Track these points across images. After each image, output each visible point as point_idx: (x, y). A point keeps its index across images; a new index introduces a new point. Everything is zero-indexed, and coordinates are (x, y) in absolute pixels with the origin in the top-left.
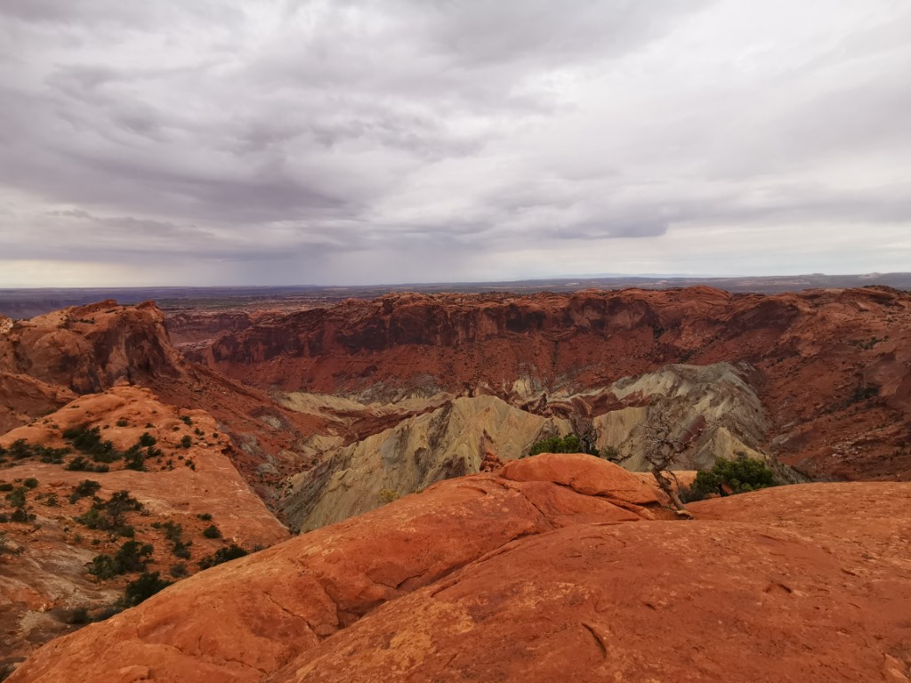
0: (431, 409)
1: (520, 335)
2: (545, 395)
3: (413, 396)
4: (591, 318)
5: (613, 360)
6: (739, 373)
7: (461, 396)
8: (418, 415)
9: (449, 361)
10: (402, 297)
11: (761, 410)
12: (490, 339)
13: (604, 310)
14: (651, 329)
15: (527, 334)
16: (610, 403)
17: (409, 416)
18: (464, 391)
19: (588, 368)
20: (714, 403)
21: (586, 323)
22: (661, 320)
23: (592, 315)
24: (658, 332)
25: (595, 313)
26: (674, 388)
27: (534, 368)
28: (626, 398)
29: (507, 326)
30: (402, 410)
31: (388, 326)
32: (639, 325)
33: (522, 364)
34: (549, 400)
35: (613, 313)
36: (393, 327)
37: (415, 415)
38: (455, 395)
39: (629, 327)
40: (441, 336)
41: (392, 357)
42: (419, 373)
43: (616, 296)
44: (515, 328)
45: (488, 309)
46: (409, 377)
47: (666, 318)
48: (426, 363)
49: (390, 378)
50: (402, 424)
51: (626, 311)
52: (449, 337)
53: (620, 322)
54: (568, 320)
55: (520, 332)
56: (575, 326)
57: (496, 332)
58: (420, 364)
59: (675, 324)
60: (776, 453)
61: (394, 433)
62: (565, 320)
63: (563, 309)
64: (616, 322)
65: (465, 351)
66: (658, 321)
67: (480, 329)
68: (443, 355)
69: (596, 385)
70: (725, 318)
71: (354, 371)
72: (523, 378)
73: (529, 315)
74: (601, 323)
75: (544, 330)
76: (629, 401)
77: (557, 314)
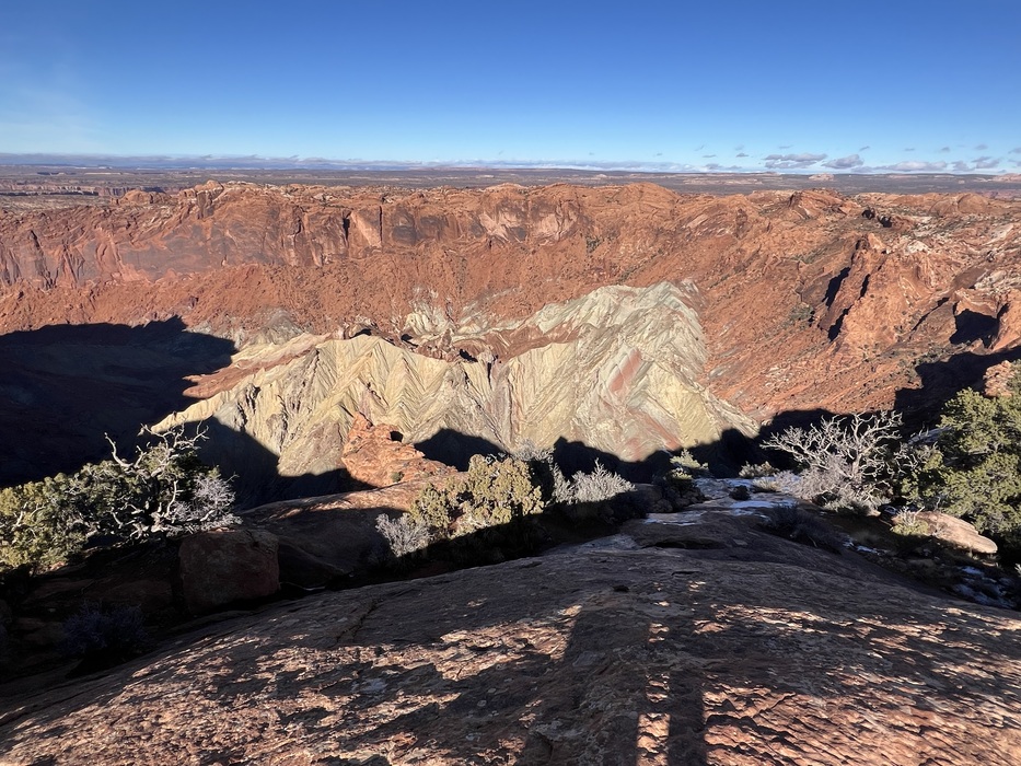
0: (285, 359)
1: (413, 249)
2: (448, 332)
3: (261, 339)
4: (508, 225)
5: (537, 282)
6: (681, 294)
7: (331, 338)
8: (269, 368)
9: (310, 287)
10: (228, 190)
11: (702, 337)
12: (370, 255)
13: (525, 214)
14: (584, 239)
15: (423, 246)
16: (533, 338)
17: (256, 369)
18: (337, 329)
20: (653, 334)
21: (501, 232)
22: (596, 228)
23: (511, 220)
24: (593, 244)
25: (514, 218)
26: (610, 316)
27: (435, 295)
28: (552, 330)
29: (393, 235)
30: (244, 361)
31: (208, 236)
32: (572, 232)
33: (417, 290)
34: (454, 337)
35: (537, 218)
36: (218, 237)
37: (263, 369)
38: (323, 337)
39: (557, 237)
40: (296, 251)
41: (220, 284)
42: (268, 306)
43: (540, 194)
44: (406, 239)
45: (365, 210)
46: (251, 312)
47: (602, 226)
48: (276, 292)
49: (221, 315)
50: (245, 382)
51: (553, 215)
52: (309, 252)
53: (545, 231)
54: (478, 228)
55: (413, 244)
56: (488, 236)
57: (379, 245)
58: (267, 293)
59: (613, 234)
60: (712, 386)
61: (233, 396)
62: (473, 228)
63: (470, 213)
64: (540, 231)
65: (336, 272)
66: (593, 229)
67: (356, 241)
68: (302, 279)
69: (516, 315)
70: (669, 226)
71: (159, 307)
72: (419, 309)
73: (424, 220)
74: (521, 232)
75: (445, 241)
76: (556, 335)
77: (463, 219)
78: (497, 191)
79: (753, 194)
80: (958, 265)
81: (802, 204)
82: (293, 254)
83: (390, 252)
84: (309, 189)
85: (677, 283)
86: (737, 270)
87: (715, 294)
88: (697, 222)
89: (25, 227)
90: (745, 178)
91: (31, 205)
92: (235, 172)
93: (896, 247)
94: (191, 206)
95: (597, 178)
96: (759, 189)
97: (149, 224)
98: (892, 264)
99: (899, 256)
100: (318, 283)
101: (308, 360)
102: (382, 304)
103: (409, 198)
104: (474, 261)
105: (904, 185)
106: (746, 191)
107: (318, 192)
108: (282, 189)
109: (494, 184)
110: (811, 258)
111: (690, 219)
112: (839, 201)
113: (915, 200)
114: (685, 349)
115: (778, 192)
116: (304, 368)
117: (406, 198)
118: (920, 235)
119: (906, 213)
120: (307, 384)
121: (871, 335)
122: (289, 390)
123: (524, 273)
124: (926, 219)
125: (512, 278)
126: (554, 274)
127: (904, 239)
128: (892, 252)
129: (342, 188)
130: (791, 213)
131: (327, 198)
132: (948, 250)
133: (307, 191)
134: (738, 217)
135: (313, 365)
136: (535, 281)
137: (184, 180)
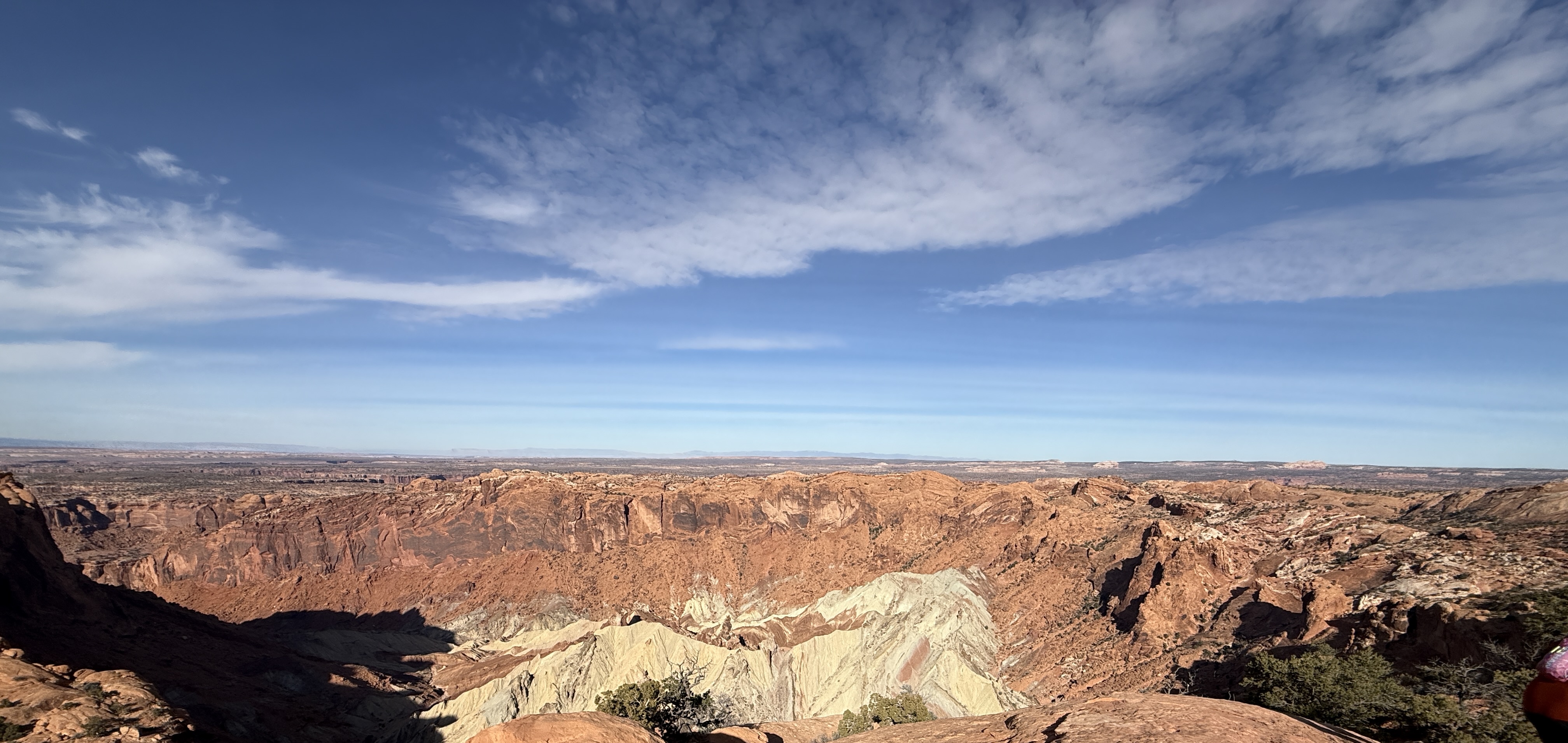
0: (563, 646)
1: (695, 536)
2: (728, 619)
3: (536, 626)
4: (790, 512)
5: (819, 568)
6: (968, 582)
7: (608, 624)
8: (542, 656)
9: (589, 573)
10: (512, 478)
11: (992, 626)
12: (651, 541)
13: (807, 501)
14: (867, 526)
15: (703, 533)
16: (816, 626)
17: (530, 657)
18: (614, 616)
19: (786, 580)
20: (941, 622)
21: (783, 519)
22: (879, 516)
23: (794, 508)
24: (876, 531)
25: (796, 506)
26: (895, 603)
27: (715, 582)
28: (836, 618)
29: (674, 521)
30: (519, 649)
31: (490, 523)
32: (853, 520)
33: (697, 577)
34: (735, 626)
35: (818, 505)
36: (499, 524)
37: (539, 655)
38: (600, 624)
39: (839, 524)
40: (576, 537)
41: (499, 570)
42: (545, 592)
43: (822, 482)
44: (686, 526)
45: (647, 497)
46: (528, 598)
47: (885, 513)
48: (555, 578)
49: (498, 601)
50: (519, 670)
51: (835, 502)
52: (589, 538)
53: (827, 518)
54: (759, 515)
55: (694, 530)
56: (769, 523)
57: (659, 532)
58: (545, 579)
59: (896, 521)
60: (1005, 677)
61: (506, 684)
62: (755, 515)
63: (752, 500)
64: (822, 518)
65: (615, 558)
66: (875, 516)
67: (636, 527)
68: (580, 566)
69: (797, 602)
70: (954, 513)
71: (435, 592)
72: (698, 595)
73: (706, 507)
74: (804, 520)
75: (727, 528)
76: (839, 622)
77: (745, 506)
78: (778, 479)
79: (1038, 482)
80: (1256, 552)
81: (1089, 492)
82: (573, 540)
83: (670, 539)
84: (592, 478)
85: (964, 570)
86: (1024, 557)
87: (1002, 581)
88: (981, 509)
89: (312, 514)
90: (1027, 466)
91: (318, 492)
92: (519, 461)
93: (1188, 534)
94: (476, 493)
95: (879, 466)
96: (1042, 477)
97: (434, 510)
98: (1186, 551)
99: (1193, 543)
100: (598, 569)
101: (585, 647)
102: (661, 591)
103: (691, 485)
104: (755, 547)
105: (1192, 472)
106: (1030, 478)
107: (600, 480)
108: (565, 477)
109: (774, 473)
110: (1102, 545)
111: (974, 507)
112: (1126, 488)
113: (1205, 487)
114: (975, 639)
115: (1063, 480)
116: (581, 656)
117: (687, 486)
118: (1214, 521)
119: (1197, 500)
120: (583, 672)
121: (1170, 624)
122: (565, 678)
123: (806, 560)
124: (1218, 506)
125: (794, 564)
126: (836, 561)
127: (1197, 526)
128: (1185, 539)
129: (624, 476)
130: (1077, 500)
131: (610, 485)
132: (1243, 537)
133: (589, 479)
134: (1023, 505)
135: (591, 652)
136: (817, 568)
137: (469, 468)
